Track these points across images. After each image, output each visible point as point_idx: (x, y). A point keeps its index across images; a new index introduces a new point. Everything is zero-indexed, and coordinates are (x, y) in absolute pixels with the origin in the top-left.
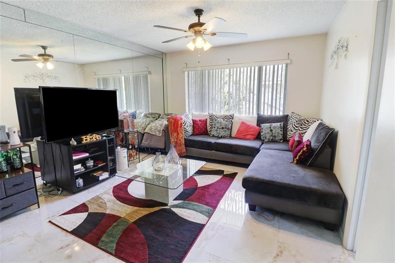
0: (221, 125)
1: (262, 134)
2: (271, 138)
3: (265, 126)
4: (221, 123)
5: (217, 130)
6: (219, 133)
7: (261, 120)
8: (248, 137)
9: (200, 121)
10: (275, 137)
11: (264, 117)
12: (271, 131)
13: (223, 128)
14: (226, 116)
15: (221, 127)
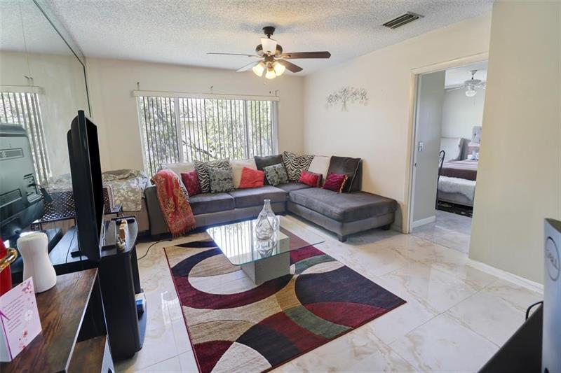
0: (222, 176)
1: (268, 178)
2: (279, 180)
3: (269, 168)
4: (221, 173)
5: (219, 184)
6: (223, 187)
7: (261, 163)
8: (258, 184)
9: (191, 174)
10: (281, 178)
11: (262, 159)
12: (277, 173)
13: (225, 179)
14: (221, 164)
15: (223, 178)
